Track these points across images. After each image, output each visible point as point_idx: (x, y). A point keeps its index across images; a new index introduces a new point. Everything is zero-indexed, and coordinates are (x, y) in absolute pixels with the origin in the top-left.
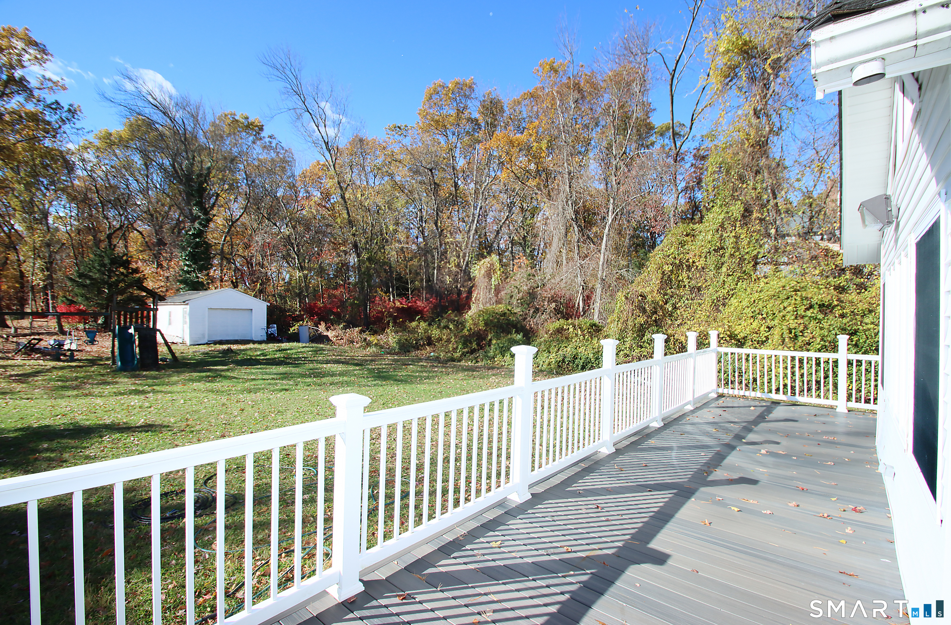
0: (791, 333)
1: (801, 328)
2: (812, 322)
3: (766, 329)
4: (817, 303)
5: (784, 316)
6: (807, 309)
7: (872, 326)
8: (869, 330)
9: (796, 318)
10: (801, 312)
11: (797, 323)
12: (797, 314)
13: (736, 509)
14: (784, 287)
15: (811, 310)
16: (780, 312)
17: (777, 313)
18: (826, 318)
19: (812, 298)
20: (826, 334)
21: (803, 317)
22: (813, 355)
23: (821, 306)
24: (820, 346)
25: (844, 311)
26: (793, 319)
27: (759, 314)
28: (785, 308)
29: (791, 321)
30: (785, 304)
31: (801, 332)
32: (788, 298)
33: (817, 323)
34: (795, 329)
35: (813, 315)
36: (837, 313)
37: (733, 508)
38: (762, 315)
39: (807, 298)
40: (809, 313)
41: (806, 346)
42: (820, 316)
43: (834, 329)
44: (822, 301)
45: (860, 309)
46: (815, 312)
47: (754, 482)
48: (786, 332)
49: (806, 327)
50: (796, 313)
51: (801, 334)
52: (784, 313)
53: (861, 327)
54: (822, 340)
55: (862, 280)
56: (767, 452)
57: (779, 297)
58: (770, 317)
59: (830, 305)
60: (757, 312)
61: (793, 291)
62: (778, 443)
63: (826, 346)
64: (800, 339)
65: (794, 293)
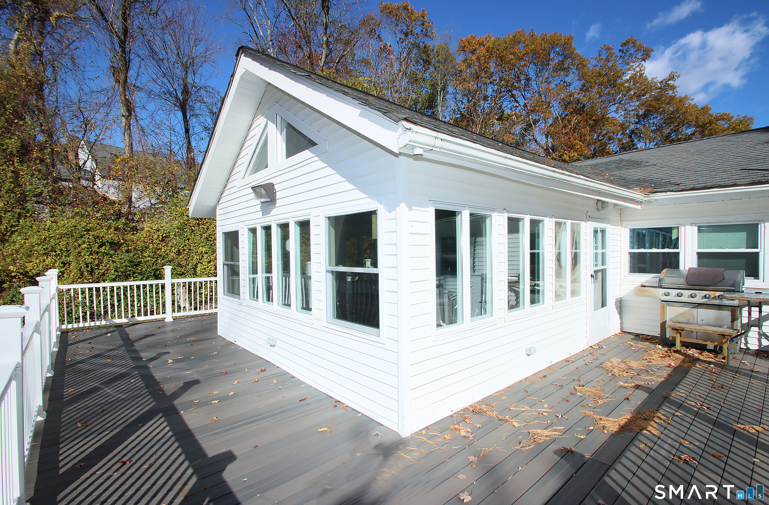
0: (88, 267)
1: (97, 262)
2: (105, 257)
3: (61, 265)
4: (107, 242)
5: (80, 253)
6: (100, 246)
7: (150, 258)
8: (148, 261)
9: (91, 254)
10: (95, 249)
11: (92, 258)
12: (92, 251)
13: (217, 401)
14: (75, 226)
15: (104, 247)
16: (75, 248)
17: (72, 250)
18: (116, 253)
19: (103, 237)
20: (119, 266)
21: (97, 253)
22: (108, 284)
23: (111, 244)
24: (115, 276)
25: (130, 248)
26: (89, 255)
27: (51, 251)
28: (79, 245)
29: (87, 257)
30: (80, 242)
31: (96, 265)
32: (82, 237)
33: (109, 258)
34: (91, 263)
35: (106, 251)
36: (124, 249)
37: (213, 402)
38: (55, 252)
39: (98, 237)
40: (102, 249)
41: (102, 278)
42: (112, 252)
43: (125, 262)
44: (112, 240)
45: (140, 246)
46: (107, 248)
47: (196, 382)
48: (83, 266)
49: (101, 262)
50: (90, 250)
51: (96, 267)
52: (79, 250)
53: (142, 260)
54: (116, 271)
55: (134, 224)
56: (173, 360)
57: (72, 236)
58: (64, 254)
59: (118, 243)
60: (49, 250)
61: (85, 231)
62: (168, 353)
63: (119, 275)
64: (97, 272)
65: (86, 233)
